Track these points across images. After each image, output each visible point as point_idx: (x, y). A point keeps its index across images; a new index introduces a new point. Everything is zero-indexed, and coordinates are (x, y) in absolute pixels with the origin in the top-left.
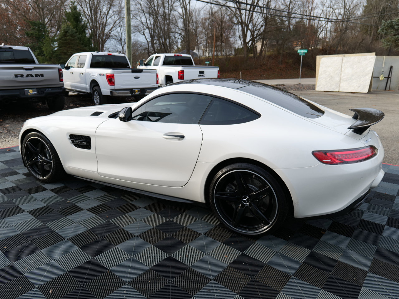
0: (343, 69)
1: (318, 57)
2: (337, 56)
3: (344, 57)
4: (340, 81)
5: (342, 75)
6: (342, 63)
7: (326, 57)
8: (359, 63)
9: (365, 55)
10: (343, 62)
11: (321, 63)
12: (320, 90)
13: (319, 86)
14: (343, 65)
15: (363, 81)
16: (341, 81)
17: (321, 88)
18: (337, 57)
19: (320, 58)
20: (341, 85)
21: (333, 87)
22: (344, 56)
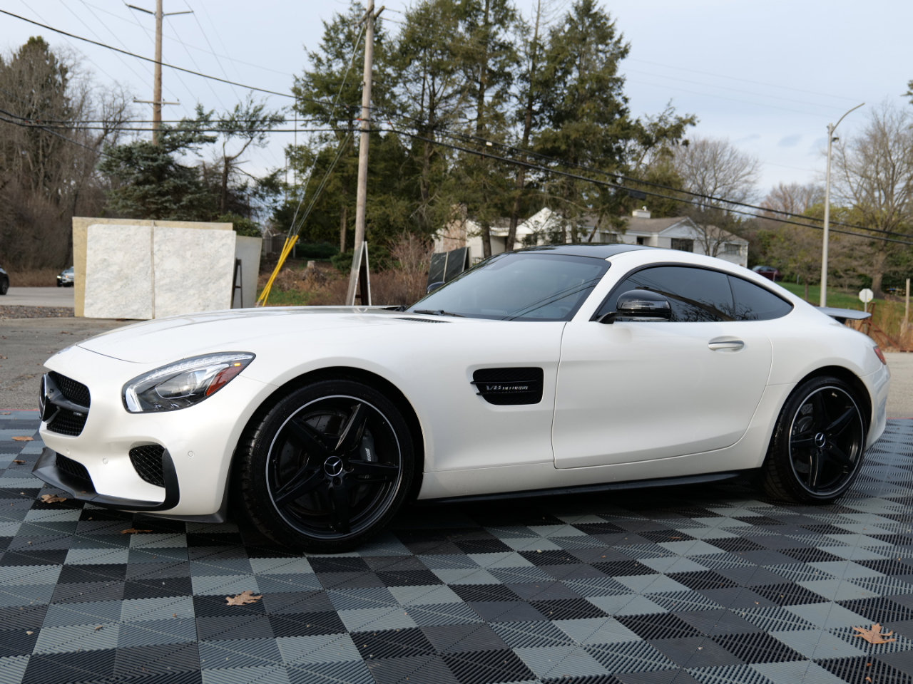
0: (157, 260)
1: (76, 220)
2: (134, 224)
3: (155, 228)
4: (153, 291)
5: (157, 274)
6: (152, 242)
7: (102, 223)
8: (198, 245)
9: (209, 228)
10: (156, 239)
11: (89, 238)
12: (96, 316)
13: (92, 305)
14: (156, 247)
15: (214, 293)
16: (156, 290)
17: (101, 309)
18: (136, 227)
19: (86, 226)
20: (158, 301)
21: (135, 307)
22: (155, 225)
